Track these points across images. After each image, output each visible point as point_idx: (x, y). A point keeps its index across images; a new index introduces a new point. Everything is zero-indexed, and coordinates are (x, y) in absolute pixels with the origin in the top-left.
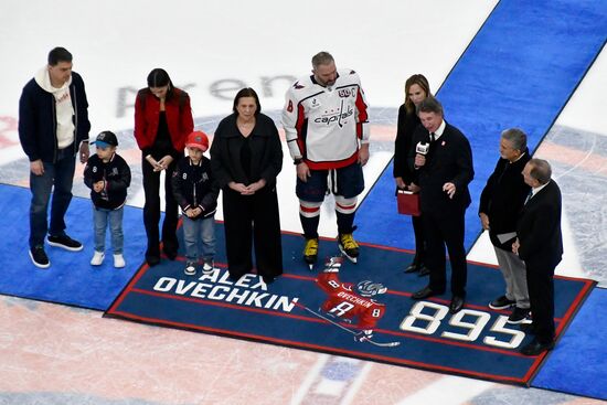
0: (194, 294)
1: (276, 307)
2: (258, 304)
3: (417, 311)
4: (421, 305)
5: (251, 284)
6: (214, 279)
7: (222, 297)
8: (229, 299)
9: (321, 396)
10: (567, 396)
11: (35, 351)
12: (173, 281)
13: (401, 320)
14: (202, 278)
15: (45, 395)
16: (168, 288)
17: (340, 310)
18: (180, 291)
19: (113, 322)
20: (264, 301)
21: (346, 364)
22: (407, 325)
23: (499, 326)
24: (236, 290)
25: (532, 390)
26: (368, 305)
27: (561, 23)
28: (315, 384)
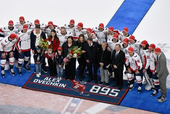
0: (43, 83)
1: (61, 86)
2: (57, 86)
3: (93, 88)
4: (94, 86)
5: (56, 81)
6: (47, 80)
7: (49, 84)
8: (51, 84)
9: (71, 107)
10: (128, 108)
11: (6, 95)
12: (38, 80)
13: (90, 90)
14: (44, 80)
15: (8, 106)
16: (37, 82)
17: (76, 87)
18: (39, 82)
19: (24, 89)
20: (58, 85)
21: (77, 100)
22: (91, 91)
23: (112, 91)
24: (52, 82)
25: (120, 106)
26: (82, 86)
27: (127, 22)
28: (70, 104)
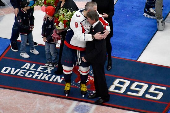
0: (19, 74)
1: (55, 81)
2: (47, 79)
3: (116, 83)
4: (118, 80)
5: (44, 70)
6: (27, 68)
7: (31, 76)
8: (34, 77)
12: (10, 69)
13: (109, 87)
14: (22, 68)
16: (7, 72)
18: (12, 73)
20: (49, 78)
21: (85, 106)
22: (112, 89)
23: (152, 90)
24: (37, 73)
